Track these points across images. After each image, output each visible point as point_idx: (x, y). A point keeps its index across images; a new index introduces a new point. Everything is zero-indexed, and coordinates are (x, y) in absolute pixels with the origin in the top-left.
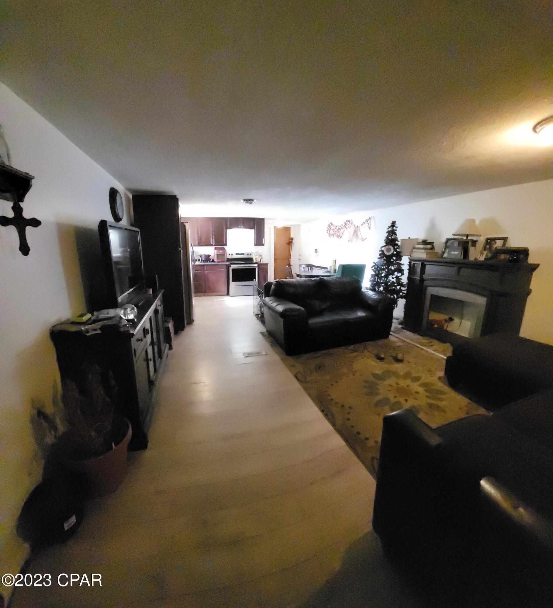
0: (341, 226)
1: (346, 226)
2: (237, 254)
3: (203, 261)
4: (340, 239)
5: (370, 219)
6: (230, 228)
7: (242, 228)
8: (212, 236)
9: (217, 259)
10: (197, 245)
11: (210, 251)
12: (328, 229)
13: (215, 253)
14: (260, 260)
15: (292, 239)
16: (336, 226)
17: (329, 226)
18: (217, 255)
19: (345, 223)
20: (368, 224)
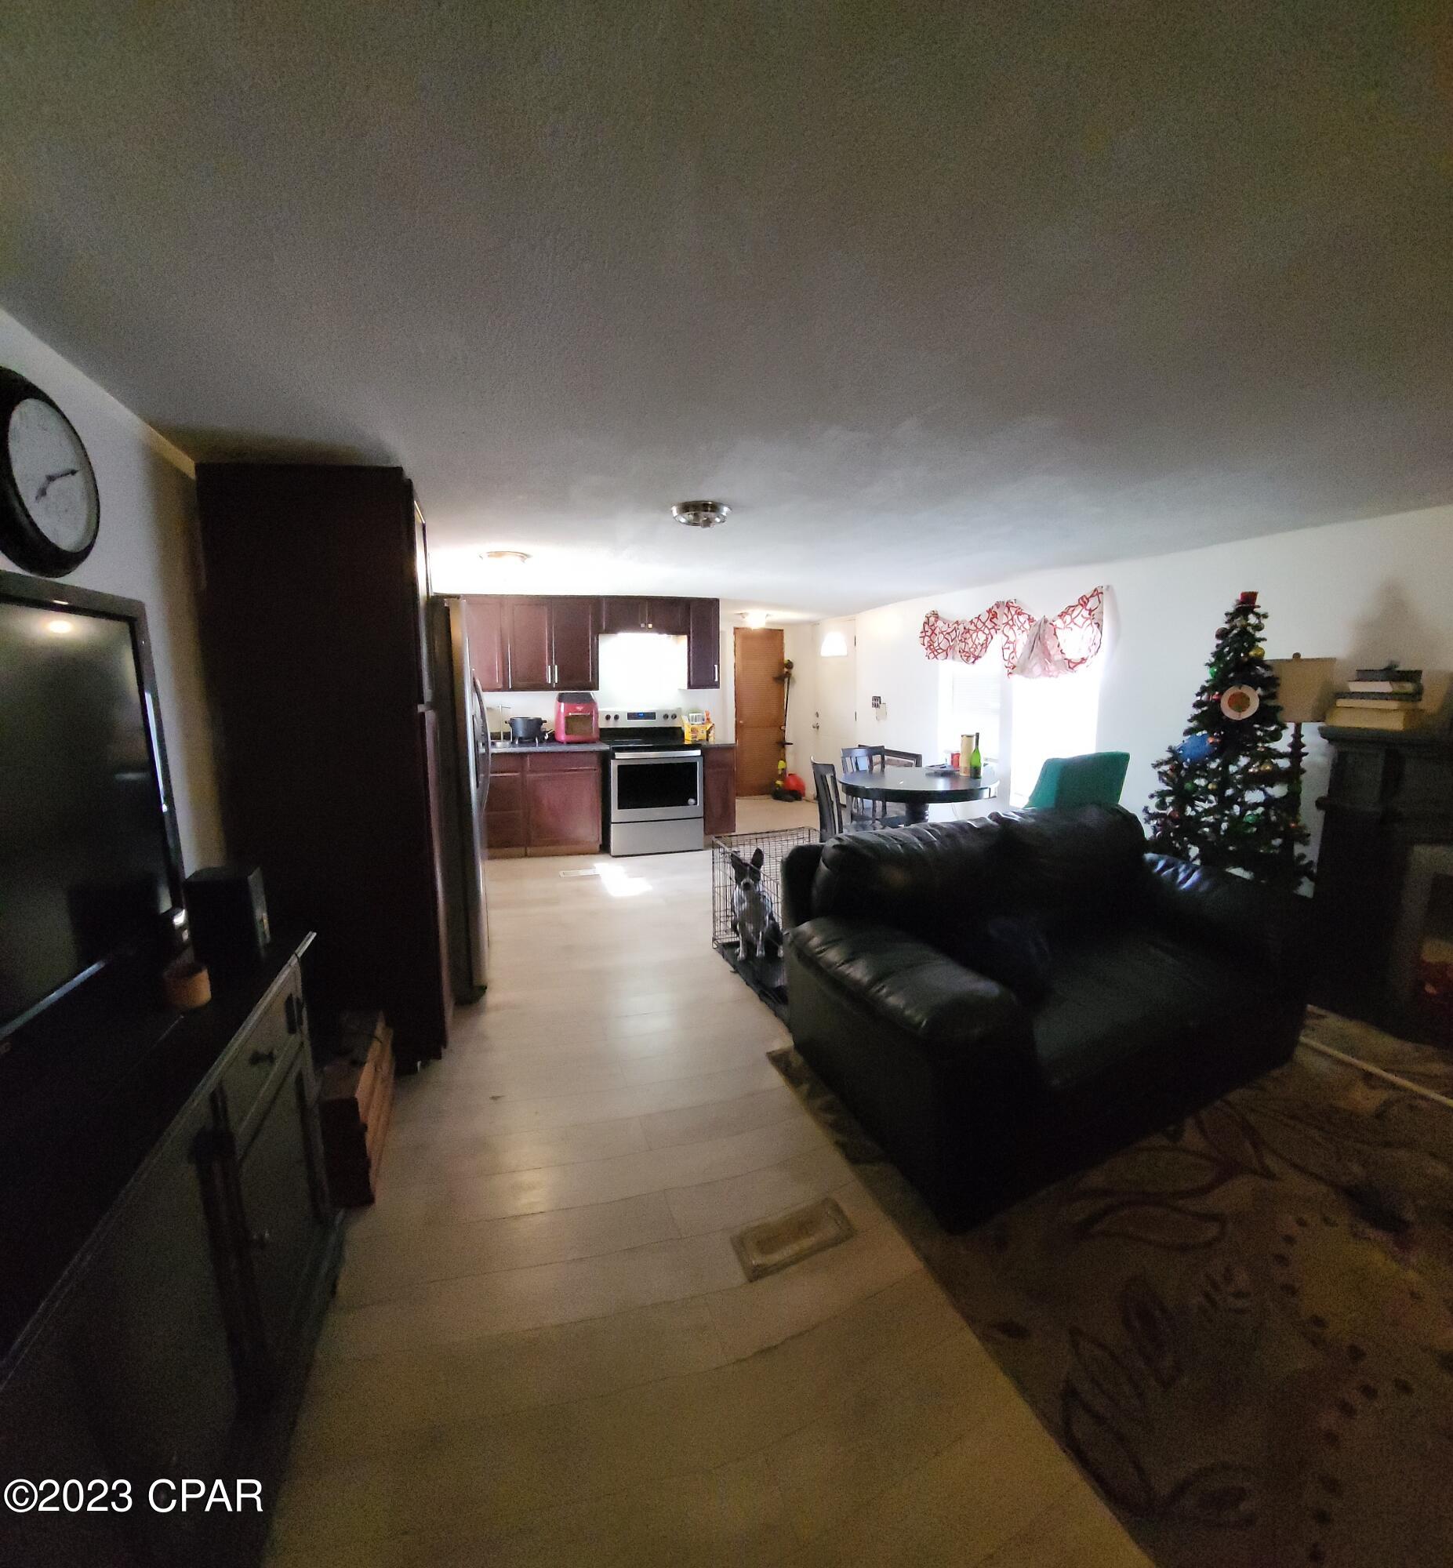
0: (975, 621)
1: (994, 620)
2: (631, 716)
3: (520, 739)
4: (973, 662)
5: (1097, 593)
6: (612, 629)
7: (649, 630)
8: (551, 658)
9: (567, 733)
10: (500, 686)
11: (544, 706)
12: (925, 631)
13: (559, 712)
14: (707, 735)
15: (790, 665)
16: (957, 622)
17: (926, 623)
18: (567, 718)
19: (989, 611)
20: (1091, 611)
